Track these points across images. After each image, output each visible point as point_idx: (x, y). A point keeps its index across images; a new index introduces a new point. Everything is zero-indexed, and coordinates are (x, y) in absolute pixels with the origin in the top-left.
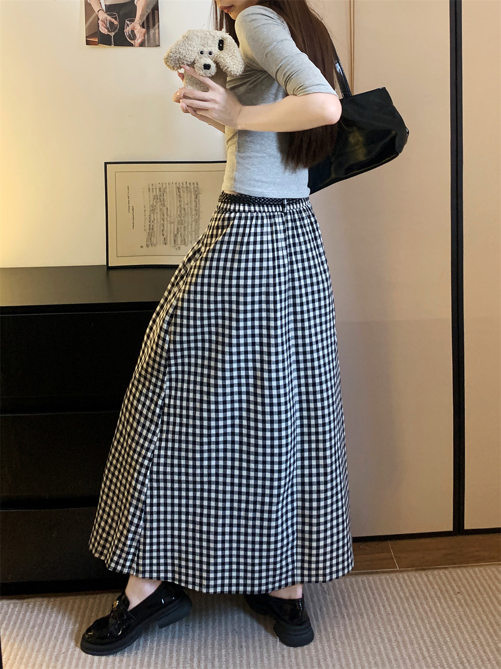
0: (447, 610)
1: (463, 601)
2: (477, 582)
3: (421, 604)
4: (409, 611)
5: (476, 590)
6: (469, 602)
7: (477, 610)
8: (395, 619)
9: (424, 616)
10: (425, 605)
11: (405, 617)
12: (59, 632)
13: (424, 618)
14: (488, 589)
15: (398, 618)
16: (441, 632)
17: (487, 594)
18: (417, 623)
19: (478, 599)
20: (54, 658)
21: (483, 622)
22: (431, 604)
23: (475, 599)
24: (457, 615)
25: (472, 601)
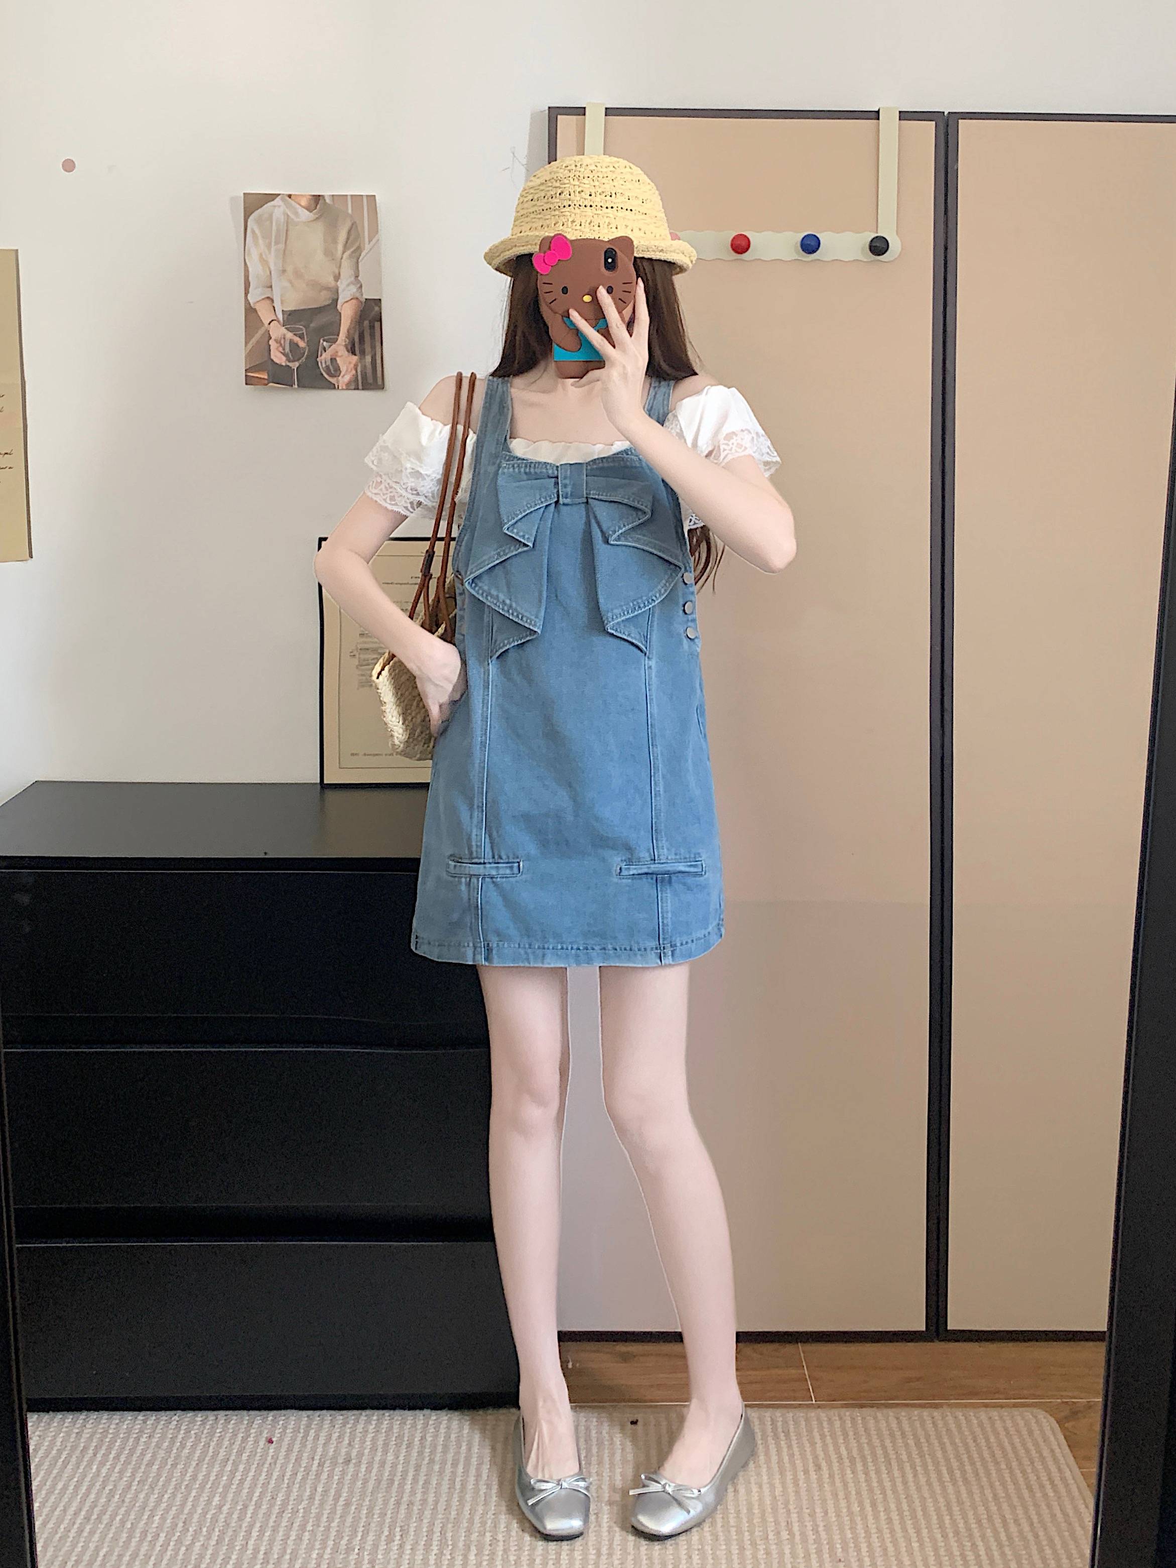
0: (925, 1489)
1: (958, 1474)
2: (992, 1439)
3: (878, 1472)
4: (851, 1485)
5: (986, 1454)
6: (970, 1476)
7: (982, 1493)
8: (824, 1501)
9: (879, 1497)
10: (884, 1476)
11: (841, 1495)
12: (194, 1478)
13: (879, 1501)
14: (1011, 1455)
15: (829, 1495)
16: (904, 1530)
17: (1007, 1465)
18: (862, 1509)
19: (988, 1474)
20: (181, 1524)
21: (990, 1519)
22: (896, 1473)
23: (981, 1472)
24: (941, 1500)
25: (977, 1474)
